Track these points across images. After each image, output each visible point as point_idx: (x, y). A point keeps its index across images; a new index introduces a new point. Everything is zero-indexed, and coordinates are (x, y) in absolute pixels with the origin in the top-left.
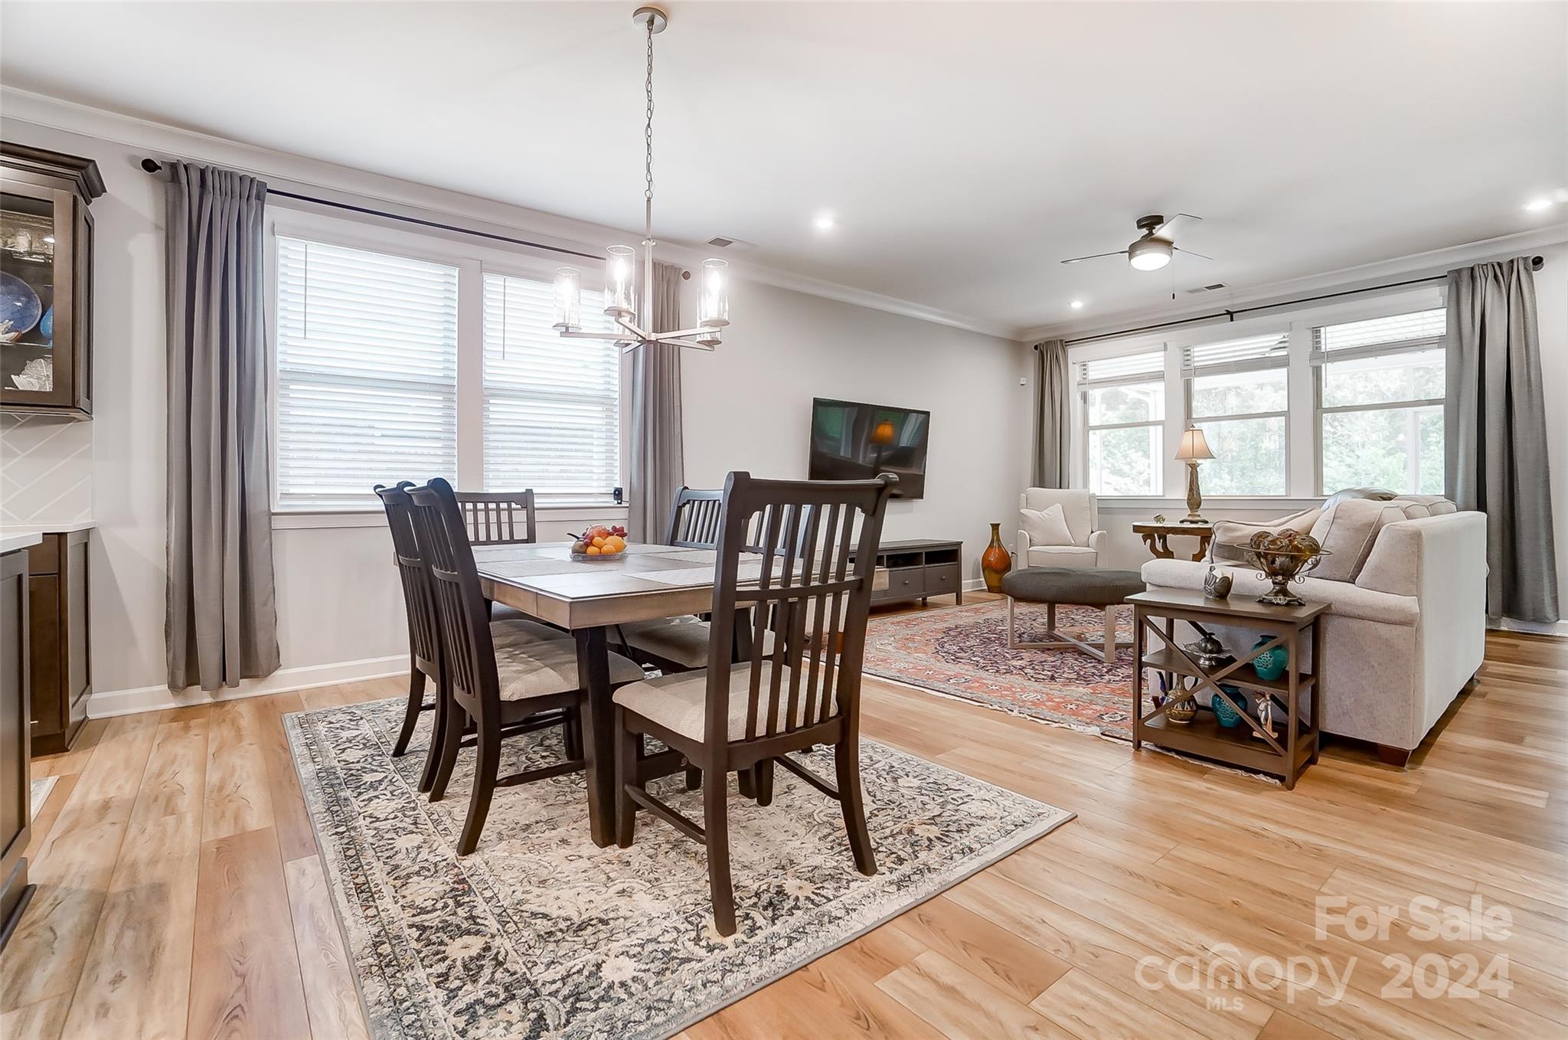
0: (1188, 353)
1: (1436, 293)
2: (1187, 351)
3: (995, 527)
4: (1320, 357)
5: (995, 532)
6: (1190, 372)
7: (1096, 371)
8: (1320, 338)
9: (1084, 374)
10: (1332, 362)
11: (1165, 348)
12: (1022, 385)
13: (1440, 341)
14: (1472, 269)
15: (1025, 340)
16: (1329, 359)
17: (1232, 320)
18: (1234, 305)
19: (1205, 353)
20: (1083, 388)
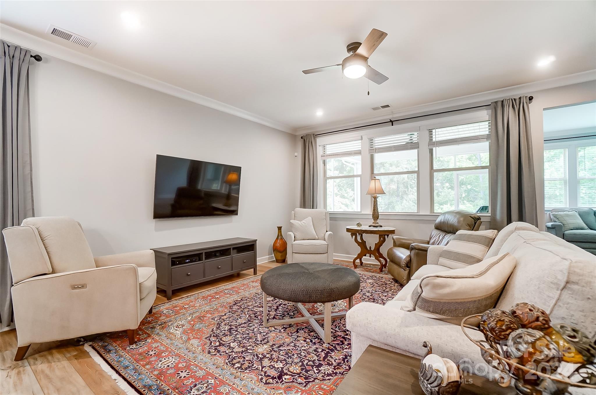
0: (372, 141)
1: (485, 114)
2: (372, 140)
3: (280, 228)
4: (433, 144)
5: (280, 231)
6: (373, 151)
7: (331, 149)
8: (432, 134)
9: (324, 151)
10: (439, 146)
11: (362, 139)
12: (296, 156)
13: (488, 137)
14: (502, 101)
15: (297, 134)
16: (437, 145)
17: (392, 125)
18: (393, 118)
19: (380, 141)
20: (324, 158)
